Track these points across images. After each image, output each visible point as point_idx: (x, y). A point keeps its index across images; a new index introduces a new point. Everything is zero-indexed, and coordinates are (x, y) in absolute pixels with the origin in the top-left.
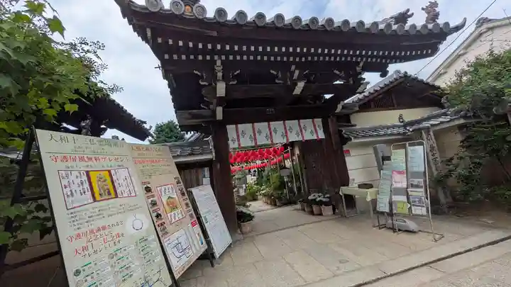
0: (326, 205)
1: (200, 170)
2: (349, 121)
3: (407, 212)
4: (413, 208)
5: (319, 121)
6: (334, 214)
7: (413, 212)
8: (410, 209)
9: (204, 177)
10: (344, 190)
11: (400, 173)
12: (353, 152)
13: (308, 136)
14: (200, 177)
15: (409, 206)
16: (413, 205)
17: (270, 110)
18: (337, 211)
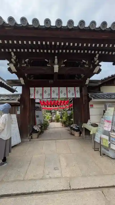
0: (76, 131)
1: (16, 107)
2: (100, 90)
3: (108, 146)
4: (111, 145)
5: (78, 89)
6: (80, 136)
7: (111, 147)
8: (110, 144)
9: (18, 110)
10: (85, 125)
11: (108, 121)
12: (95, 106)
13: (71, 96)
14: (16, 110)
15: (109, 143)
16: (112, 143)
17: (51, 81)
18: (81, 135)
